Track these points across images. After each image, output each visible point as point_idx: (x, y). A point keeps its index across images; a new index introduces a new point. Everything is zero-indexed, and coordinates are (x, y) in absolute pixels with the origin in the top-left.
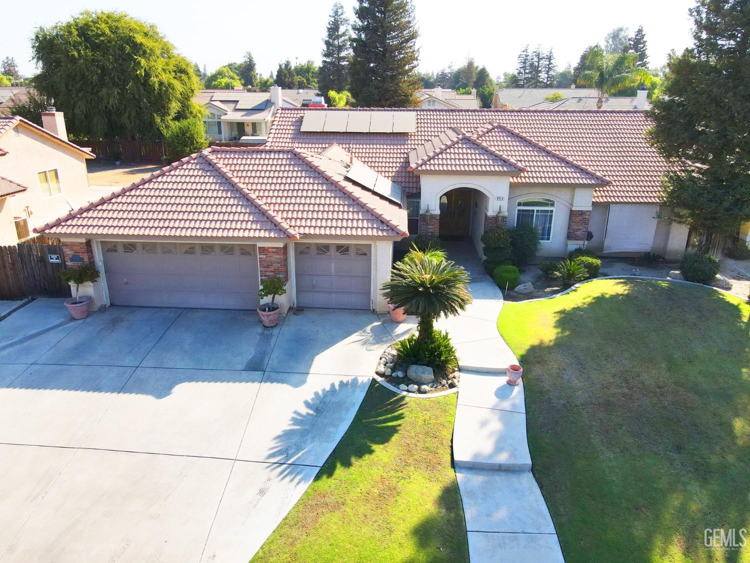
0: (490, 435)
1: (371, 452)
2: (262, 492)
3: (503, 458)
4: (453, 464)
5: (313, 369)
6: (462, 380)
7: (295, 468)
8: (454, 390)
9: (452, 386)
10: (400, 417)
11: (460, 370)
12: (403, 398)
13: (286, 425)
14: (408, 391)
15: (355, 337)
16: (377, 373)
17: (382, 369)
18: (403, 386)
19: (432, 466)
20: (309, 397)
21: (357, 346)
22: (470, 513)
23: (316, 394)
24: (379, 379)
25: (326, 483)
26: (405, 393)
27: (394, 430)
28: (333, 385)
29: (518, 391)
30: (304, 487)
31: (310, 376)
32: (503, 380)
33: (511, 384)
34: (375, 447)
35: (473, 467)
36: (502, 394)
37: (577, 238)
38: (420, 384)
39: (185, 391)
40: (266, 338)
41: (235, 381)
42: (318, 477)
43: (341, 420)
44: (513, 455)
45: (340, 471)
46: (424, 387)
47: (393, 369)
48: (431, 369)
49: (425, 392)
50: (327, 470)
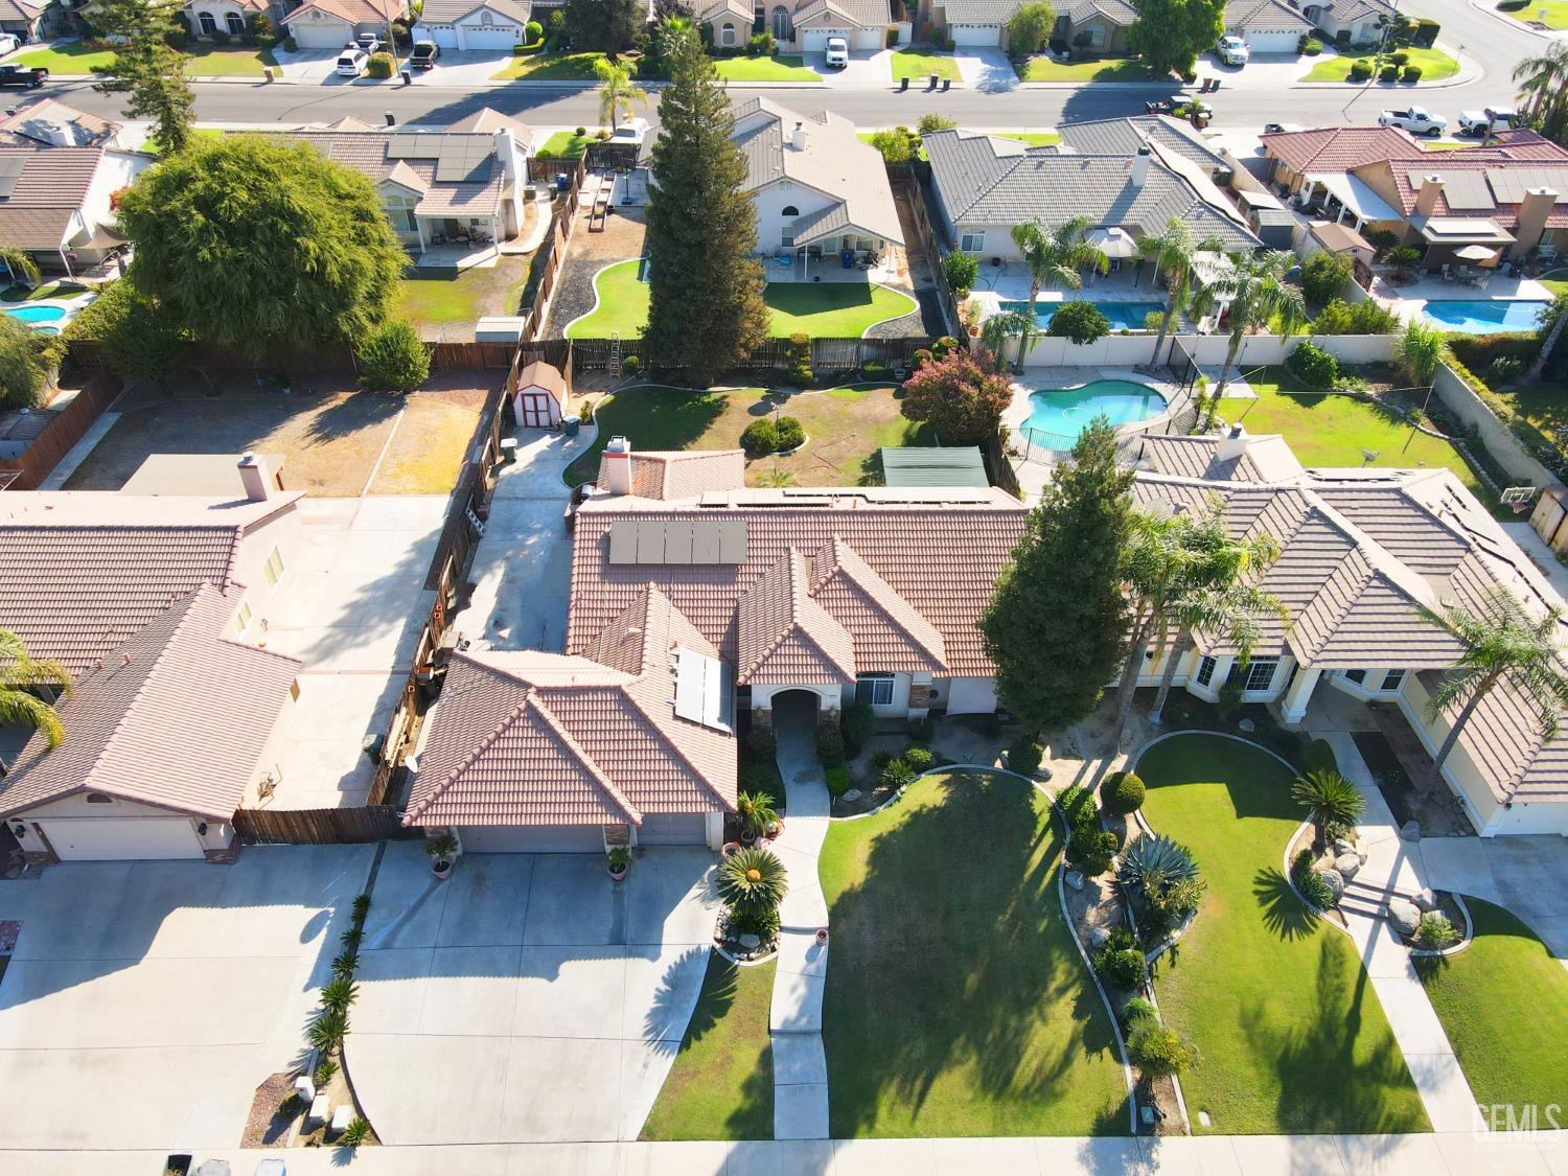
0: (797, 1000)
1: (714, 1025)
2: (645, 1066)
3: (803, 1023)
4: (770, 1031)
5: (665, 939)
6: (784, 941)
7: (663, 1044)
8: (774, 954)
9: (774, 949)
10: (733, 989)
11: (782, 929)
12: (736, 967)
13: (650, 1003)
14: (740, 959)
15: (695, 891)
16: (716, 939)
17: (719, 935)
18: (736, 955)
19: (756, 1034)
20: (665, 972)
21: (696, 902)
22: (777, 1068)
23: (670, 967)
24: (718, 946)
25: (688, 1055)
26: (737, 962)
27: (729, 1003)
28: (682, 956)
29: (824, 949)
30: (672, 1059)
31: (663, 947)
32: (812, 939)
33: (819, 944)
34: (717, 1021)
35: (781, 1033)
36: (811, 956)
37: (918, 706)
38: (748, 950)
39: (568, 969)
40: (619, 896)
41: (605, 957)
42: (680, 1051)
43: (691, 995)
44: (809, 1022)
45: (695, 1044)
46: (752, 955)
47: (727, 933)
48: (757, 937)
49: (752, 960)
50: (685, 1045)
